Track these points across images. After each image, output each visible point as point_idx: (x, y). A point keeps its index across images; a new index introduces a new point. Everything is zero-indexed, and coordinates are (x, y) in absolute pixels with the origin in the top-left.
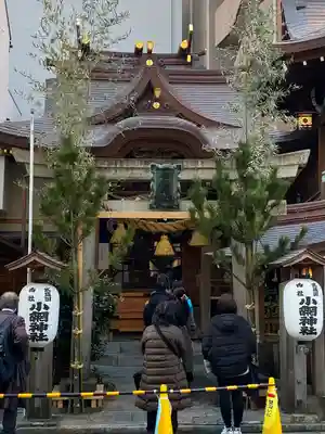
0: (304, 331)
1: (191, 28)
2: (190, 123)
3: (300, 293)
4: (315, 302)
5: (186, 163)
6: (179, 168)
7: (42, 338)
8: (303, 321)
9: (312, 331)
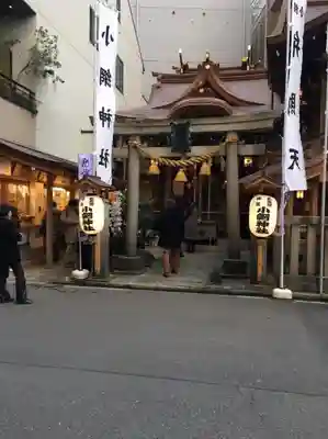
0: (259, 231)
1: (249, 48)
2: (223, 102)
3: (258, 204)
4: (268, 211)
5: (193, 121)
6: (188, 124)
7: (90, 229)
8: (259, 224)
9: (264, 231)
